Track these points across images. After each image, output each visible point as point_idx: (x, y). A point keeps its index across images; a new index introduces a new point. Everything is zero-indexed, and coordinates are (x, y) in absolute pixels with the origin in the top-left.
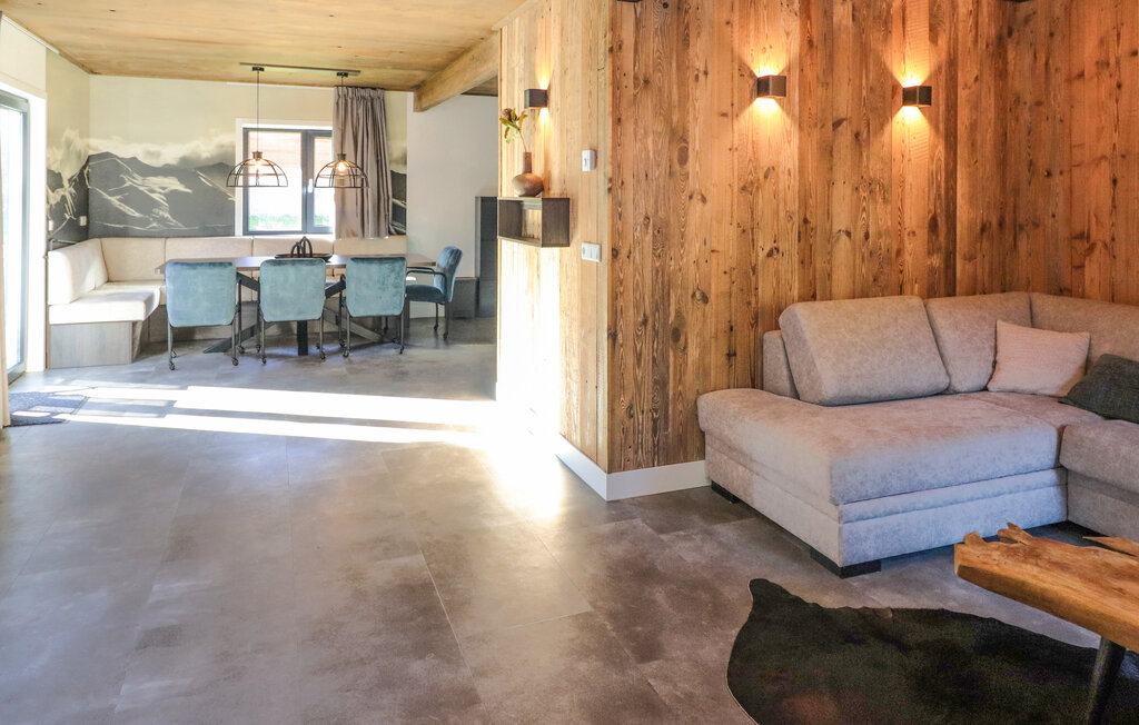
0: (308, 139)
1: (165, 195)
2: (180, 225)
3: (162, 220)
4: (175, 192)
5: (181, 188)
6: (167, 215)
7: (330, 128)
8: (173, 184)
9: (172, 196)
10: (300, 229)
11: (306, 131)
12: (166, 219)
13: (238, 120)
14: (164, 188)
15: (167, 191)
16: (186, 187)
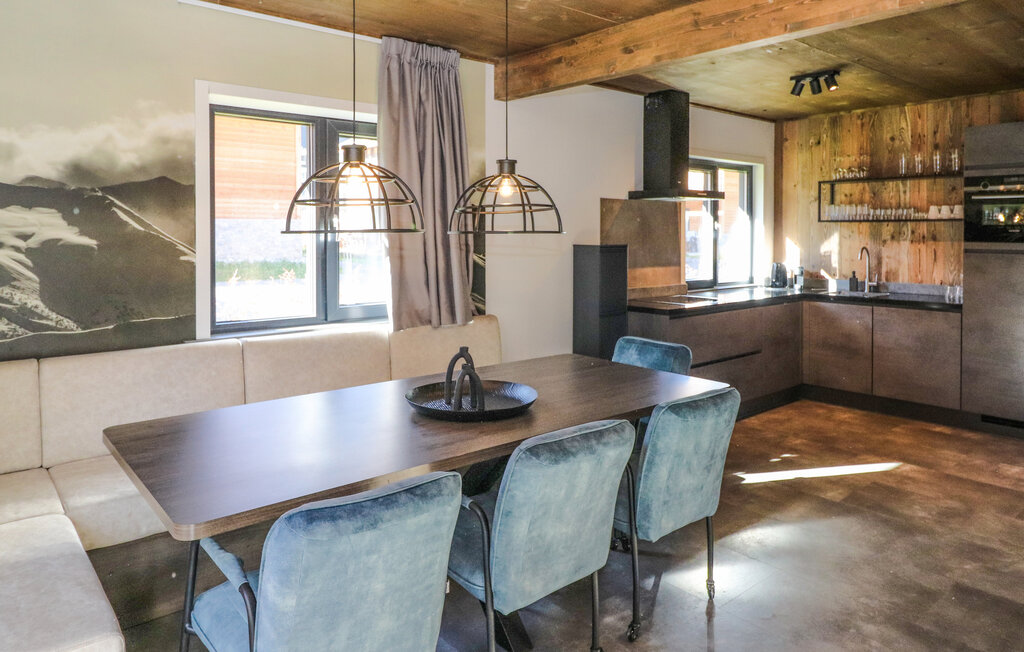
0: (325, 136)
1: (29, 252)
2: (67, 322)
3: (23, 316)
4: (51, 245)
5: (71, 235)
6: (34, 301)
7: (372, 118)
8: (50, 225)
9: (46, 256)
10: (313, 314)
11: (324, 120)
12: (32, 313)
13: (200, 85)
14: (25, 237)
15: (32, 243)
16: (82, 233)
